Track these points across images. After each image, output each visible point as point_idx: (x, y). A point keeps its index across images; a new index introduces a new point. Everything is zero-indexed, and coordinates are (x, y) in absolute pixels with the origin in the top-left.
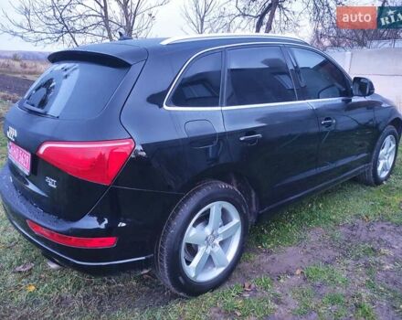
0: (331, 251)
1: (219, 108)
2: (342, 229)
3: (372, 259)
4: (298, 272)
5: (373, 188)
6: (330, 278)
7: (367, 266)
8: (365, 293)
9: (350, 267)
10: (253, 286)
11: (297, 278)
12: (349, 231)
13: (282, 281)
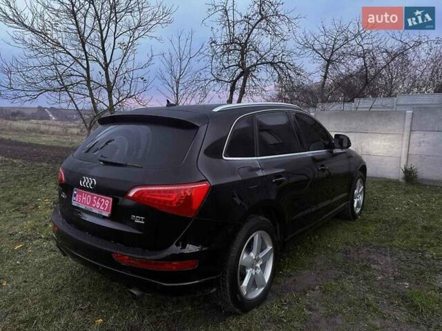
0: (336, 271)
1: (256, 158)
2: (339, 254)
3: (367, 273)
4: (317, 288)
5: (351, 222)
6: (342, 289)
7: (365, 278)
8: (371, 297)
9: (353, 281)
10: (288, 301)
11: (317, 293)
12: (345, 255)
13: (308, 295)
